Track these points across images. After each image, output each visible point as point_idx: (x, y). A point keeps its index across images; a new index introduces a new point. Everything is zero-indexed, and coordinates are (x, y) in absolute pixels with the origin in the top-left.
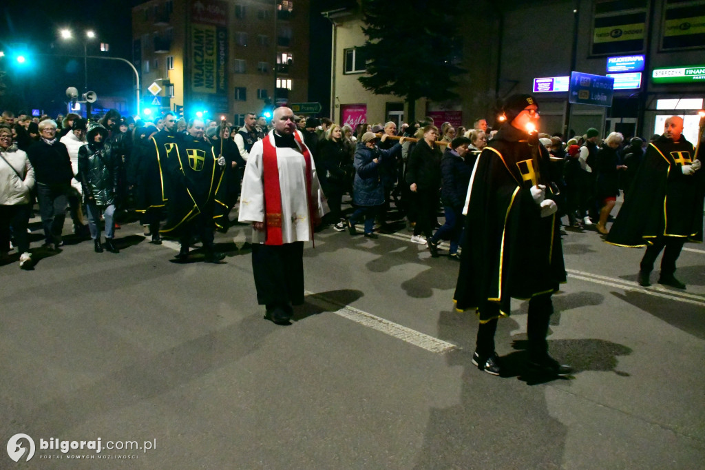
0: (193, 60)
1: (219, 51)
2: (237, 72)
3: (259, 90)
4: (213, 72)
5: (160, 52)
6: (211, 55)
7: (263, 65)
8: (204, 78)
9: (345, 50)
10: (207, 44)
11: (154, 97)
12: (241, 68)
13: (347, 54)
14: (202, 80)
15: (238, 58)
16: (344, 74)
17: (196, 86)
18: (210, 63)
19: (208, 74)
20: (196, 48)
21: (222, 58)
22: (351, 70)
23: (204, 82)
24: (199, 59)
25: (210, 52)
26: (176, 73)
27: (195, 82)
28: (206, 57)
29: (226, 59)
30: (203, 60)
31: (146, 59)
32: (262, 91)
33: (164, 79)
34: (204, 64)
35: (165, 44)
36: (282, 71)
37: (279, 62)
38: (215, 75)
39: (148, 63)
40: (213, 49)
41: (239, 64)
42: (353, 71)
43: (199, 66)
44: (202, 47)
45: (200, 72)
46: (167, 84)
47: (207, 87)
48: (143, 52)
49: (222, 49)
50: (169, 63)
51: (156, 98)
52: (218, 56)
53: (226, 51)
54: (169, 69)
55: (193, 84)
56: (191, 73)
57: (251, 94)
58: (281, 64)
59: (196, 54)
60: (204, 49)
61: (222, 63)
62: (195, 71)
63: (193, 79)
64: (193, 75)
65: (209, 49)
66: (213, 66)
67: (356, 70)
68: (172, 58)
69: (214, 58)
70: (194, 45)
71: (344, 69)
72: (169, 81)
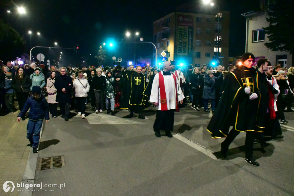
0: (178, 41)
1: (189, 37)
2: (196, 46)
3: (206, 53)
4: (186, 46)
5: (164, 39)
6: (186, 39)
7: (208, 42)
8: (182, 49)
9: (253, 31)
10: (184, 34)
11: (163, 58)
12: (198, 44)
13: (255, 33)
14: (182, 50)
15: (197, 40)
16: (253, 42)
17: (179, 52)
18: (185, 42)
19: (184, 47)
20: (179, 36)
21: (190, 40)
22: (257, 40)
23: (182, 51)
24: (180, 41)
25: (185, 38)
26: (171, 48)
27: (179, 51)
28: (183, 40)
29: (192, 41)
30: (182, 42)
31: (158, 43)
32: (208, 53)
33: (166, 50)
34: (183, 43)
35: (166, 36)
36: (217, 44)
37: (215, 40)
38: (187, 47)
39: (159, 44)
40: (186, 36)
41: (197, 42)
42: (258, 41)
43: (181, 44)
44: (182, 36)
45: (181, 47)
46: (167, 52)
47: (183, 53)
48: (157, 40)
49: (190, 36)
50: (168, 44)
51: (164, 58)
52: (189, 40)
53: (192, 37)
54: (168, 46)
55: (178, 52)
56: (177, 47)
57: (203, 55)
58: (216, 41)
59: (179, 39)
60: (183, 37)
61: (190, 42)
62: (179, 46)
63: (178, 50)
64: (178, 48)
65: (185, 36)
66: (186, 44)
67: (259, 40)
68: (169, 41)
69: (187, 40)
70: (178, 35)
71: (252, 40)
72: (168, 51)
